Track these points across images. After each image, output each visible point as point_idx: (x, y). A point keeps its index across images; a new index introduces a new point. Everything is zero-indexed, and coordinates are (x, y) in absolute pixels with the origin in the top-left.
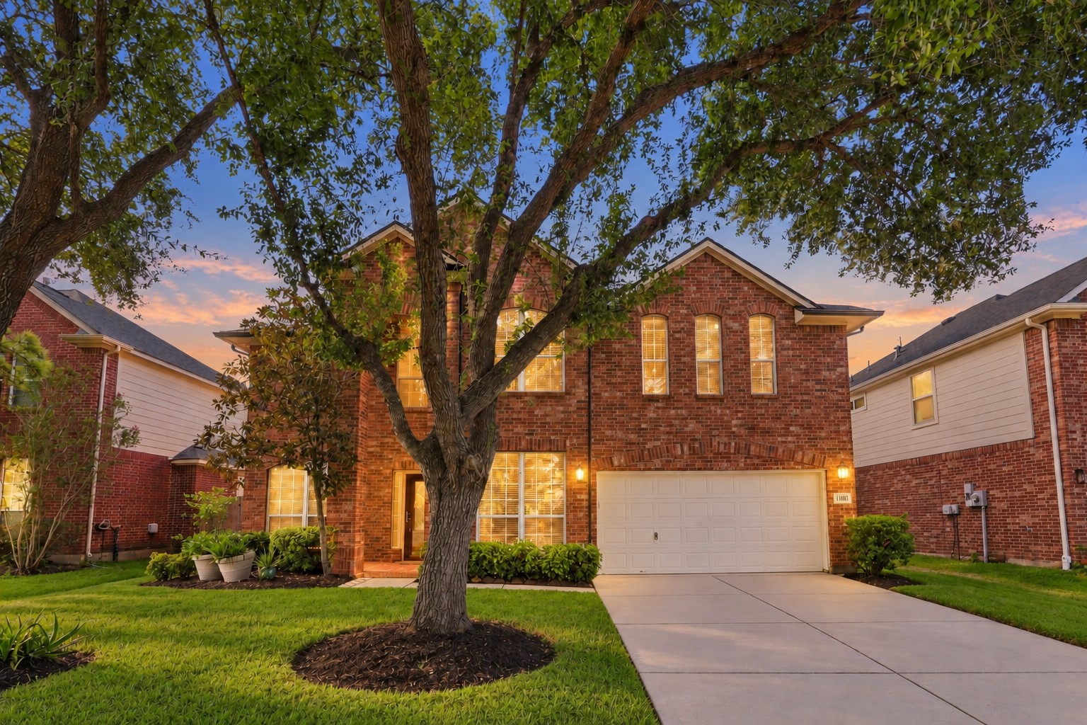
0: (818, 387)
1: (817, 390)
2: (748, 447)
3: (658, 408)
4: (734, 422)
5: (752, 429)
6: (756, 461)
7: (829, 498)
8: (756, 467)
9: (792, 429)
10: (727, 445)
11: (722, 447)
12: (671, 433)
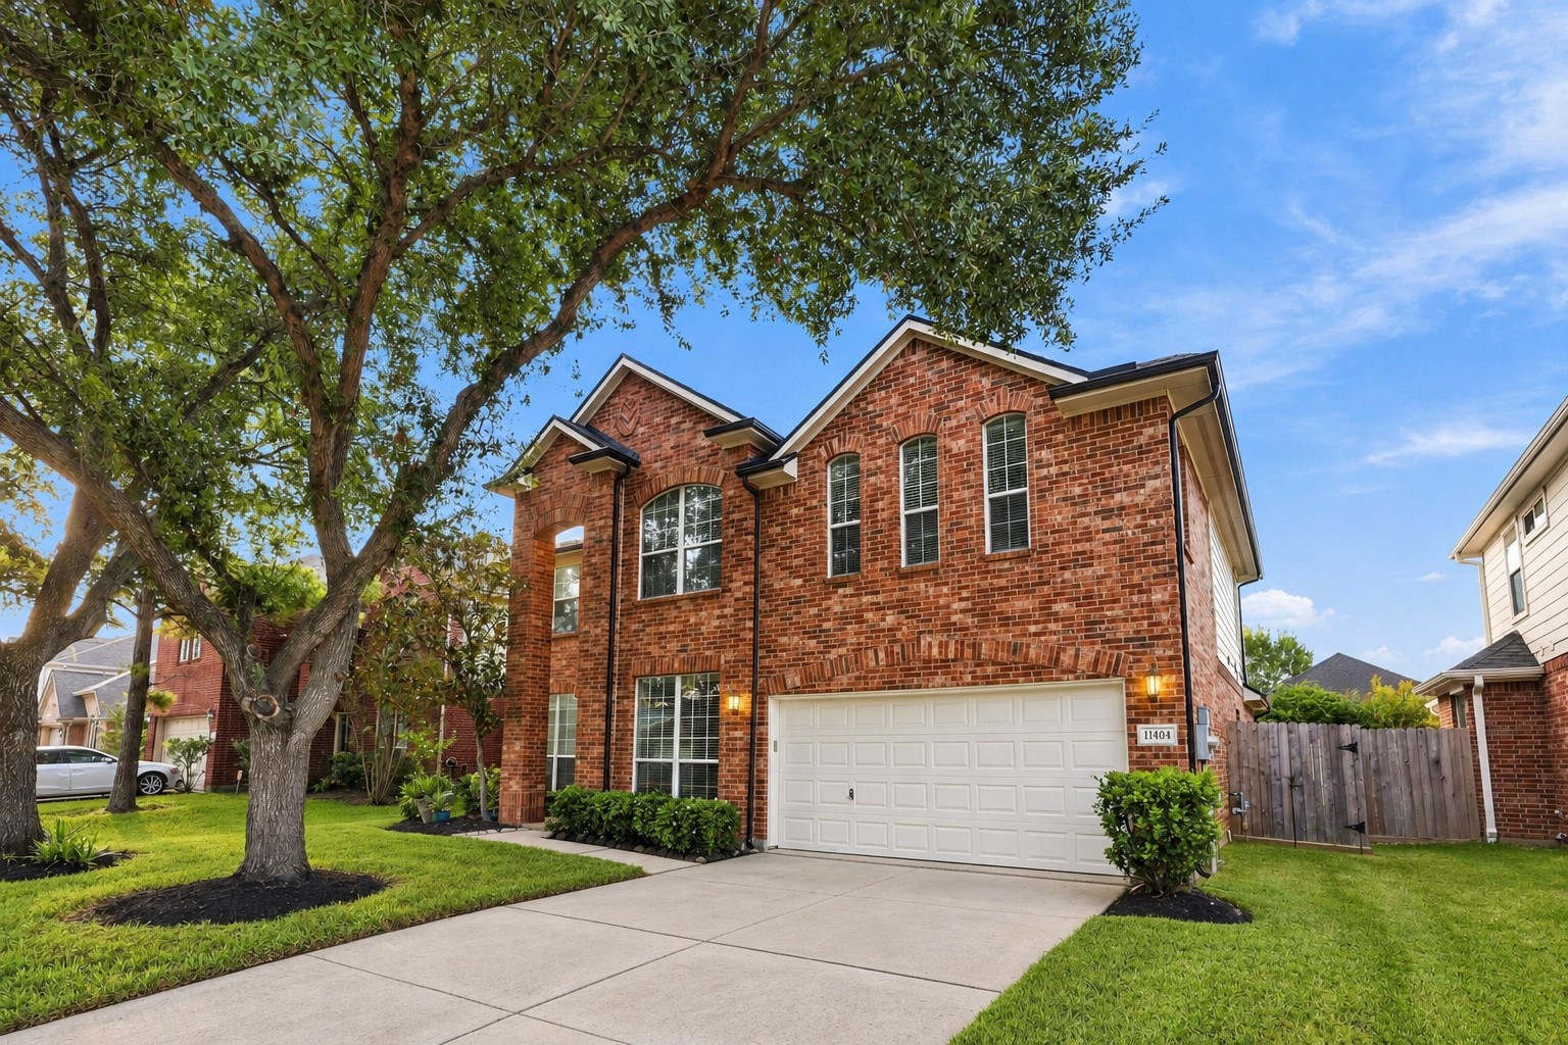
0: (1107, 524)
1: (1104, 531)
2: (975, 646)
3: (845, 596)
4: (955, 606)
5: (983, 615)
6: (990, 670)
7: (1133, 735)
8: (989, 680)
9: (1056, 607)
10: (943, 646)
11: (935, 651)
12: (861, 633)
